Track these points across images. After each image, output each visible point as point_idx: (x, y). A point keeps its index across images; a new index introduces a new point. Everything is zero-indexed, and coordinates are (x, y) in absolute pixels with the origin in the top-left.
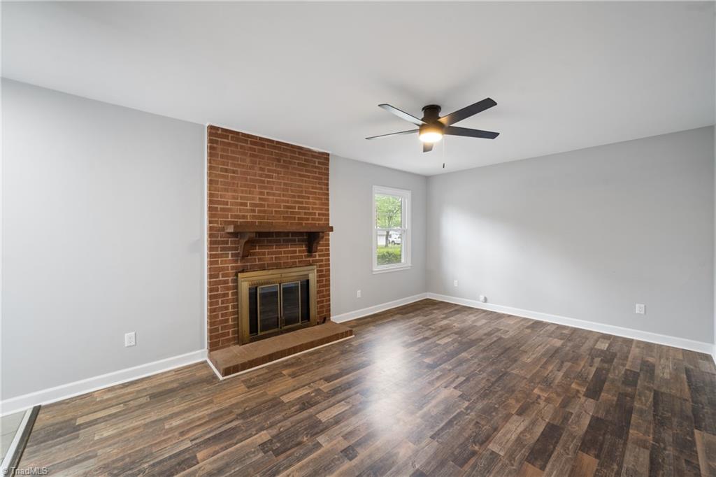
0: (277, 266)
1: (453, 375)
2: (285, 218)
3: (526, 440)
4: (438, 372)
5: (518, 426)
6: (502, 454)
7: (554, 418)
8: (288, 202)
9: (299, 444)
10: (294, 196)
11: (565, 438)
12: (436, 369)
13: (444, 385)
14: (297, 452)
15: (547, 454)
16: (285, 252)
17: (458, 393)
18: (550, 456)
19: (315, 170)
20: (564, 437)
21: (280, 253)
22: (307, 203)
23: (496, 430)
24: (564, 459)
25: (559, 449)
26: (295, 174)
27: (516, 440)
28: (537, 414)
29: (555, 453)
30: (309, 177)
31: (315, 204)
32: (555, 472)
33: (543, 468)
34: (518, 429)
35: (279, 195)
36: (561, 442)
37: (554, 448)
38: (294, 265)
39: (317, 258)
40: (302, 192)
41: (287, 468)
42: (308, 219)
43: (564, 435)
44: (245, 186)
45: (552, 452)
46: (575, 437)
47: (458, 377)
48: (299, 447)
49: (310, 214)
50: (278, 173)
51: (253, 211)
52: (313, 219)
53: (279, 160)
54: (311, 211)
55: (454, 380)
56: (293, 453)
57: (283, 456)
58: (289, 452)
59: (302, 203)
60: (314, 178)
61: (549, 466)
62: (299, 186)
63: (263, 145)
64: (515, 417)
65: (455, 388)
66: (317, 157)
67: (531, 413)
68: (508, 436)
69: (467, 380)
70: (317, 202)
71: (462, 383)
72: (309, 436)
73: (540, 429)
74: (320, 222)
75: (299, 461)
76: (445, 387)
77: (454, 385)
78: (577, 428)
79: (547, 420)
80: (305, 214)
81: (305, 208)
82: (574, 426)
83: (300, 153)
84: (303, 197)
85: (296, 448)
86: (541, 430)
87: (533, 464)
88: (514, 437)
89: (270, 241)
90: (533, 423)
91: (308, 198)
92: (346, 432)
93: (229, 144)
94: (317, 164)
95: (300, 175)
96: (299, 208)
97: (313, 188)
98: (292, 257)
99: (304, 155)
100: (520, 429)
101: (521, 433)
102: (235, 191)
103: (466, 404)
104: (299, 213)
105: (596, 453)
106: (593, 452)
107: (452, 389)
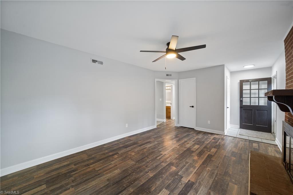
1: (162, 160)
4: (168, 161)
12: (169, 162)
13: (166, 155)
17: (161, 153)
47: (160, 158)
55: (162, 157)
65: (162, 154)
69: (156, 158)
71: (159, 156)
76: (166, 154)
77: (162, 155)
103: (160, 150)
107: (163, 154)
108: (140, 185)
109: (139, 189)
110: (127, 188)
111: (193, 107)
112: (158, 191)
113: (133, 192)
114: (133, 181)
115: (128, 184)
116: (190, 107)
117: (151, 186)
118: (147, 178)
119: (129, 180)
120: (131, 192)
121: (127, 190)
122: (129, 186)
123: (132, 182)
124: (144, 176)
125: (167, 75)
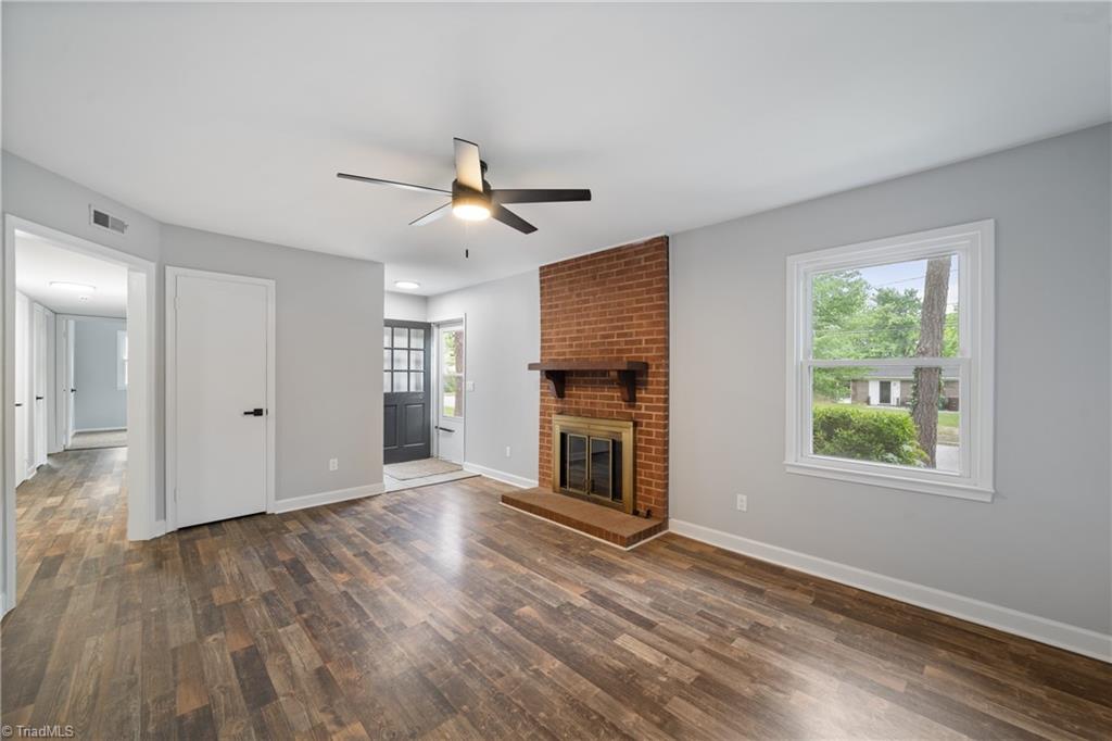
0: (592, 414)
2: (602, 352)
3: (276, 657)
5: (301, 659)
6: (280, 631)
7: (277, 711)
8: (604, 329)
10: (612, 320)
11: (238, 700)
15: (241, 667)
16: (602, 397)
18: (237, 668)
19: (640, 273)
20: (241, 702)
21: (596, 397)
22: (629, 327)
23: (315, 637)
24: (220, 679)
25: (235, 683)
26: (613, 289)
27: (283, 648)
28: (304, 692)
29: (233, 675)
30: (631, 287)
31: (640, 325)
32: (219, 660)
33: (233, 655)
34: (297, 658)
35: (596, 322)
36: (238, 691)
37: (239, 677)
38: (610, 417)
39: (643, 411)
40: (622, 312)
42: (630, 351)
43: (243, 703)
44: (566, 318)
45: (237, 672)
46: (227, 715)
49: (633, 342)
50: (594, 294)
51: (571, 346)
52: (638, 350)
53: (594, 278)
54: (634, 338)
59: (622, 328)
60: (639, 285)
61: (229, 660)
62: (620, 304)
63: (578, 266)
64: (318, 663)
66: (642, 252)
67: (312, 686)
68: (296, 644)
70: (644, 322)
73: (277, 680)
74: (649, 354)
78: (234, 732)
79: (282, 699)
80: (627, 343)
81: (625, 335)
82: (240, 730)
83: (619, 257)
84: (623, 319)
86: (274, 682)
87: (246, 648)
88: (290, 648)
89: (585, 382)
90: (292, 679)
91: (631, 318)
93: (552, 279)
94: (643, 263)
95: (620, 288)
96: (619, 335)
97: (638, 302)
98: (609, 406)
99: (623, 256)
100: (295, 659)
101: (289, 657)
102: (558, 327)
104: (617, 343)
105: (185, 723)
106: (191, 719)
108: (604, 695)
109: (622, 697)
110: (626, 732)
111: (258, 412)
112: (624, 655)
113: (637, 712)
114: (588, 718)
115: (603, 732)
116: (246, 413)
117: (605, 667)
118: (569, 675)
119: (580, 728)
120: (641, 719)
121: (635, 732)
122: (613, 726)
123: (594, 717)
124: (559, 683)
125: (101, 219)
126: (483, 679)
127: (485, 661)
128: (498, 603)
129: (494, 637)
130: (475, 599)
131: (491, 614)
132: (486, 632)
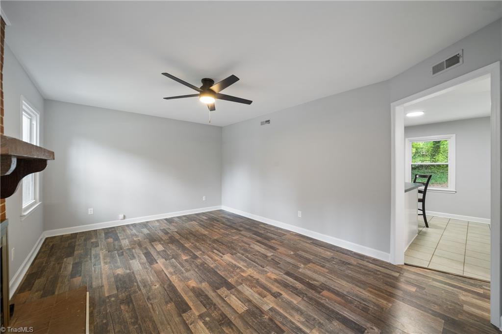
9: (271, 320)
14: (278, 320)
41: (293, 323)
48: (274, 320)
56: (281, 322)
57: (283, 327)
58: (280, 325)
72: (263, 315)
75: (286, 317)
85: (276, 321)
92: (259, 297)
126: (207, 243)
127: (206, 246)
128: (195, 261)
129: (201, 250)
130: (204, 262)
131: (199, 257)
132: (203, 252)
